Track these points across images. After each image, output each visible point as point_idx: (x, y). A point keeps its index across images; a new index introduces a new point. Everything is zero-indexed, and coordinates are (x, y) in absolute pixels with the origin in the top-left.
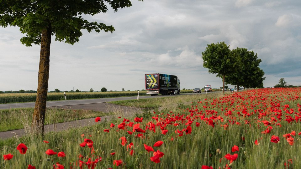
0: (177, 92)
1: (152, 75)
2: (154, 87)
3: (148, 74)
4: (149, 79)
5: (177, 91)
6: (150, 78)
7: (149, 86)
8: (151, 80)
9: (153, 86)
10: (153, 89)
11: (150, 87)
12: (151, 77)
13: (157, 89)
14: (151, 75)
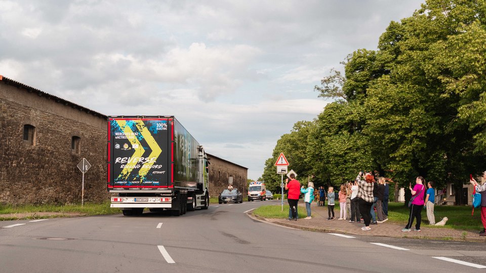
0: (202, 203)
1: (142, 123)
2: (150, 176)
3: (119, 117)
4: (127, 141)
5: (202, 198)
6: (131, 136)
7: (128, 168)
8: (136, 146)
9: (143, 172)
10: (141, 186)
11: (131, 179)
12: (135, 129)
13: (161, 186)
14: (134, 121)
